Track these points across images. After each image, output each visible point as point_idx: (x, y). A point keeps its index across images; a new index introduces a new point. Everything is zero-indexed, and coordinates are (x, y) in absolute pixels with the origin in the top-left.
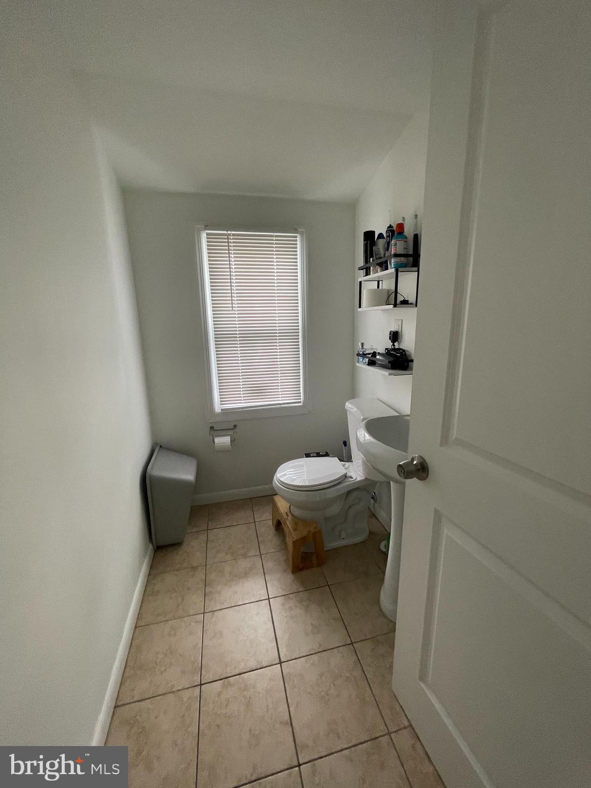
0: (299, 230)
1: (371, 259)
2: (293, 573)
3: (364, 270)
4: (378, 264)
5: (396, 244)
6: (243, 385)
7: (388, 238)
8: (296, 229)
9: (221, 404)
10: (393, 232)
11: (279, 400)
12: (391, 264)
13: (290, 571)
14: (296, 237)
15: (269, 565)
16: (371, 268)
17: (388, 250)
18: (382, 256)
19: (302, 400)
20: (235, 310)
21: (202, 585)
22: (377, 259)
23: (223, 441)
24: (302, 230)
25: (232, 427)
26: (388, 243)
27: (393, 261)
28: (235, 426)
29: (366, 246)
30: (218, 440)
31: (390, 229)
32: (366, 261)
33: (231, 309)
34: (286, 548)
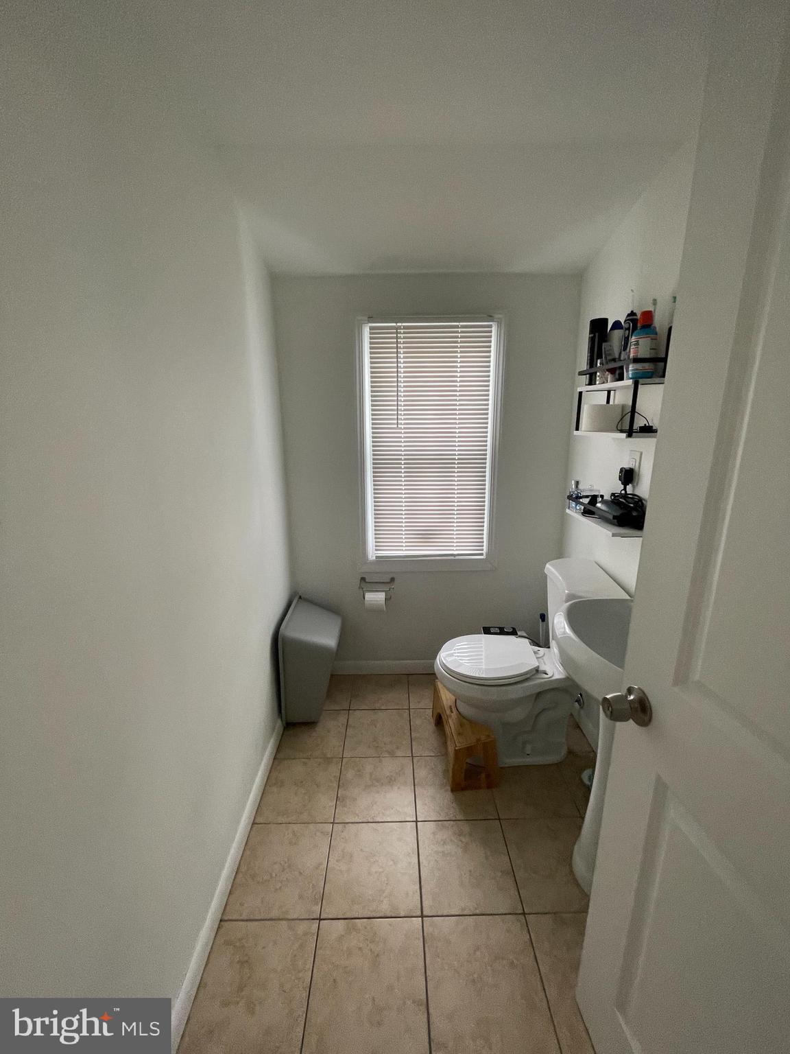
0: (497, 316)
1: (599, 361)
2: (452, 791)
3: (588, 376)
4: (608, 370)
5: (637, 344)
6: (406, 526)
7: (627, 331)
8: (491, 316)
9: (376, 550)
10: (635, 322)
11: (453, 550)
12: (627, 371)
13: (449, 788)
14: (490, 326)
15: (422, 773)
16: (598, 374)
17: (625, 349)
18: (617, 356)
19: (484, 552)
20: (401, 428)
21: (335, 785)
22: (607, 363)
23: (376, 598)
24: (500, 316)
25: (388, 581)
26: (627, 340)
27: (631, 367)
28: (393, 580)
29: (592, 340)
30: (370, 596)
31: (631, 318)
32: (592, 363)
33: (396, 426)
34: (446, 754)
